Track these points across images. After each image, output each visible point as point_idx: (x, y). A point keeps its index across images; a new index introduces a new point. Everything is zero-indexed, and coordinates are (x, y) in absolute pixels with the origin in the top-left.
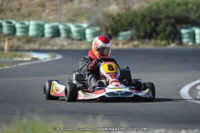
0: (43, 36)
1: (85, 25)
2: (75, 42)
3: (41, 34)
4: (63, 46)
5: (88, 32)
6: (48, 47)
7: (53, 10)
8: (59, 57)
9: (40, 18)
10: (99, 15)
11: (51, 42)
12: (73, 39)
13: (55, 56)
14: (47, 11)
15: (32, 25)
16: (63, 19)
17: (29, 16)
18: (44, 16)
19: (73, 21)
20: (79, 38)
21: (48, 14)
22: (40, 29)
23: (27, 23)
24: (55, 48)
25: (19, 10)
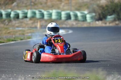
0: (61, 19)
1: (86, 12)
2: (80, 22)
3: (59, 18)
4: (73, 25)
5: (88, 16)
6: (64, 26)
7: (66, 3)
8: (70, 32)
9: (59, 8)
10: (95, 6)
11: (66, 23)
12: (79, 21)
13: (68, 31)
14: (63, 4)
15: (54, 12)
16: (73, 8)
17: (52, 7)
18: (61, 7)
19: (78, 10)
20: (82, 20)
21: (64, 6)
22: (59, 14)
23: (51, 11)
24: (68, 26)
25: (46, 3)
